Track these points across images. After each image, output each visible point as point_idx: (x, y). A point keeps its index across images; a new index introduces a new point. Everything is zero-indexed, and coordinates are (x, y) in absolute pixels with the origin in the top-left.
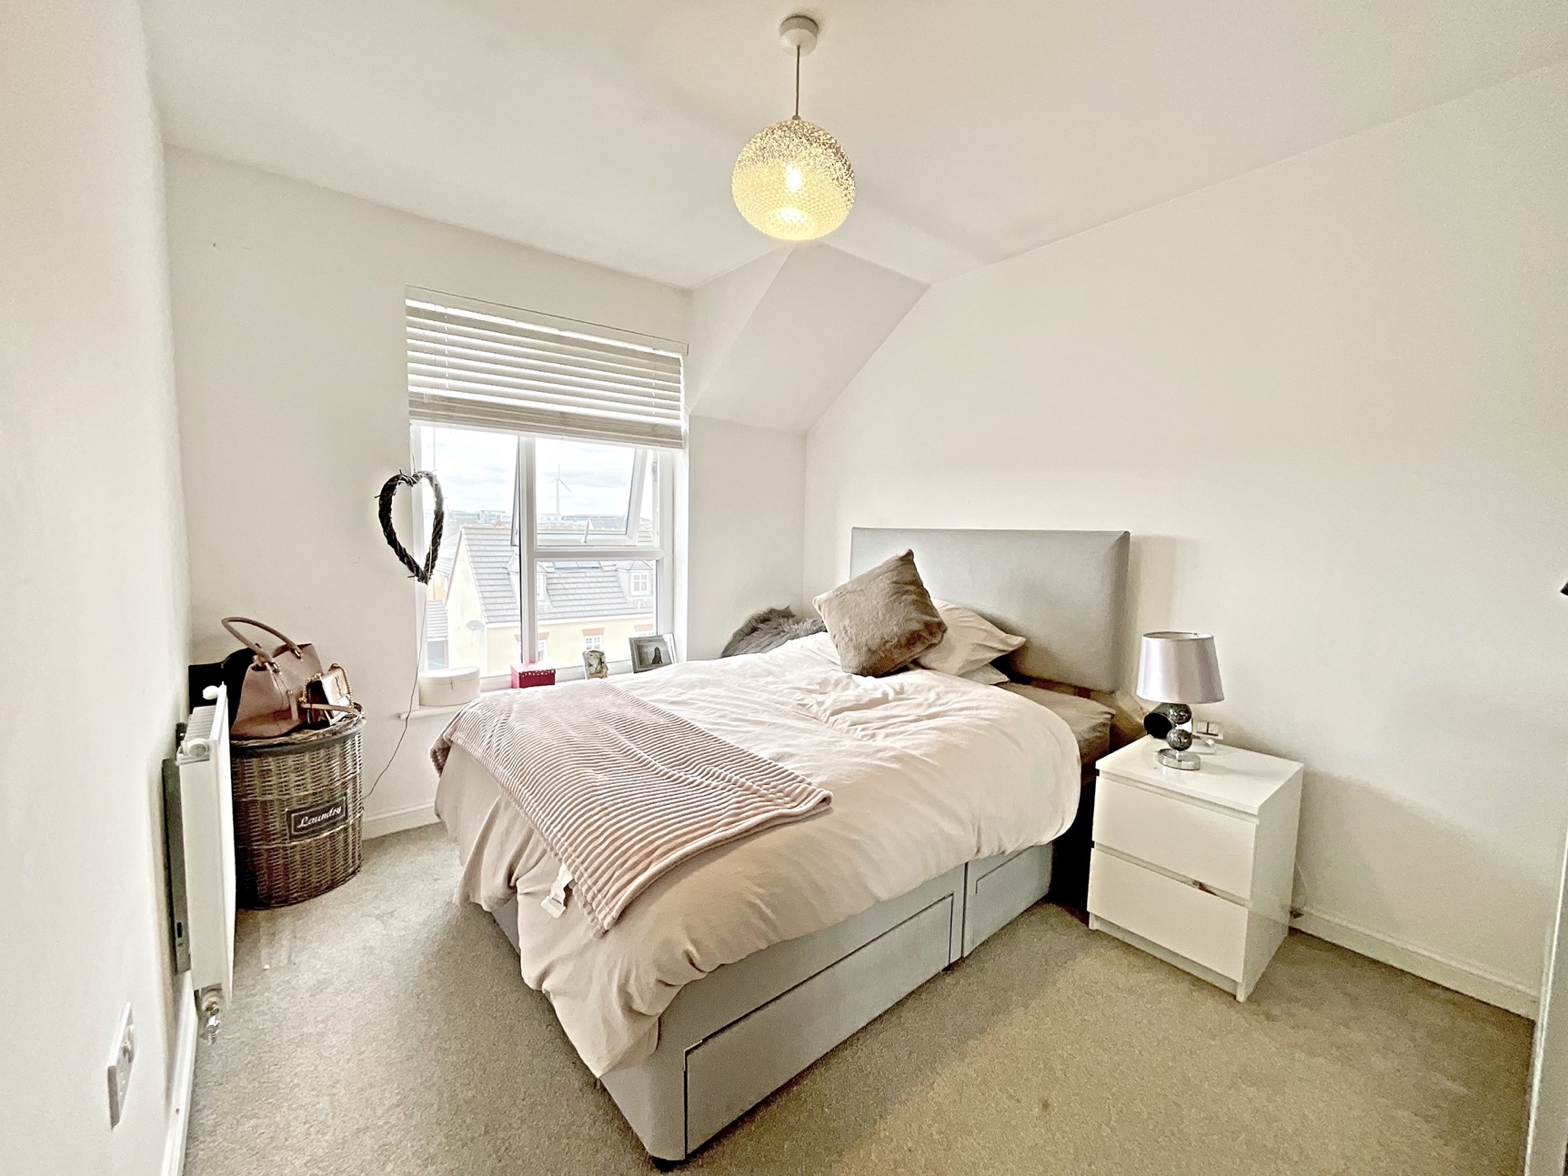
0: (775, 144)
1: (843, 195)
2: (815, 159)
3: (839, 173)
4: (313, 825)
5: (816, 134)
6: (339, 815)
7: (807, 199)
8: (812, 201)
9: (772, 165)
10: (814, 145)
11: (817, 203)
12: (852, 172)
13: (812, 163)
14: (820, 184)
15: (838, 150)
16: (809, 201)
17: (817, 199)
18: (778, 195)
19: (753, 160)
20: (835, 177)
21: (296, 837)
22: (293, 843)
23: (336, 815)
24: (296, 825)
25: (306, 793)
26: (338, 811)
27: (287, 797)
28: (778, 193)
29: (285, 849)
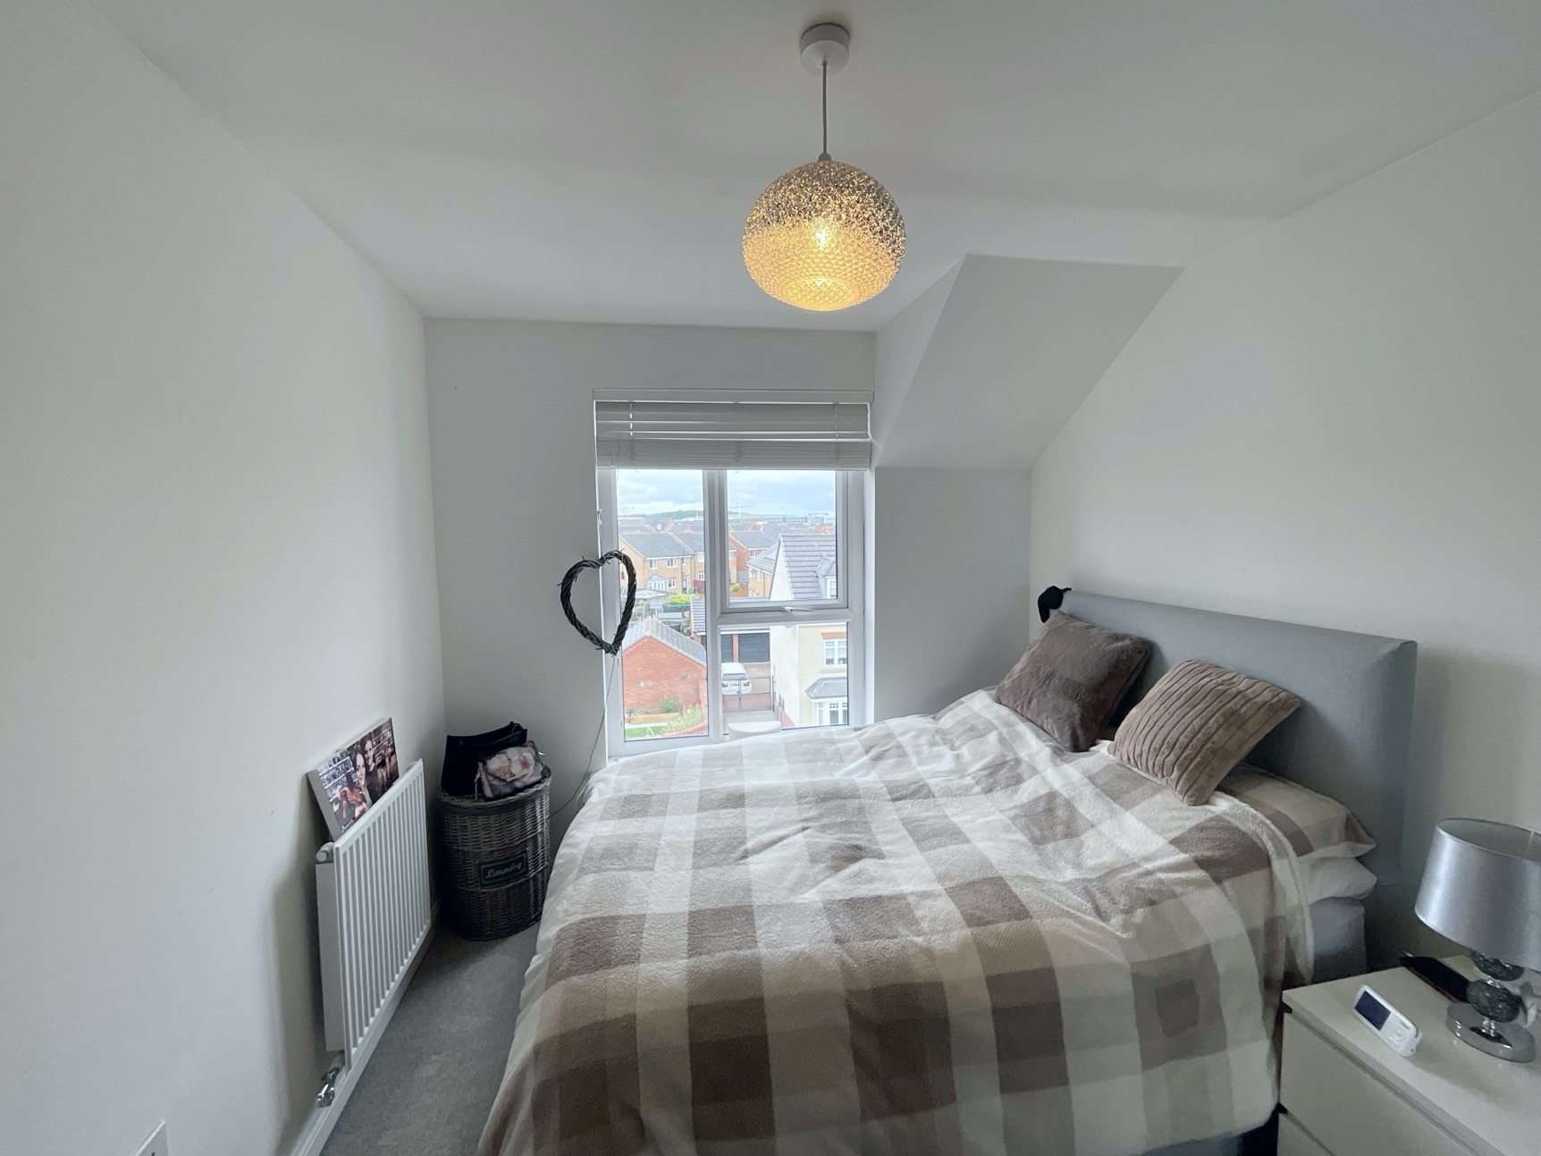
0: (792, 197)
1: (890, 251)
2: (847, 211)
3: (881, 224)
4: (496, 877)
5: (848, 177)
6: (520, 870)
7: (841, 263)
8: (848, 265)
9: (791, 225)
10: (846, 192)
11: (854, 267)
12: (901, 218)
13: (844, 216)
14: (857, 242)
15: (880, 192)
16: (844, 265)
17: (854, 261)
18: (801, 262)
19: (765, 220)
20: (878, 229)
21: (486, 885)
22: (484, 890)
23: (517, 870)
24: (485, 876)
25: (492, 849)
26: (519, 866)
27: (479, 850)
28: (800, 259)
29: (479, 894)
